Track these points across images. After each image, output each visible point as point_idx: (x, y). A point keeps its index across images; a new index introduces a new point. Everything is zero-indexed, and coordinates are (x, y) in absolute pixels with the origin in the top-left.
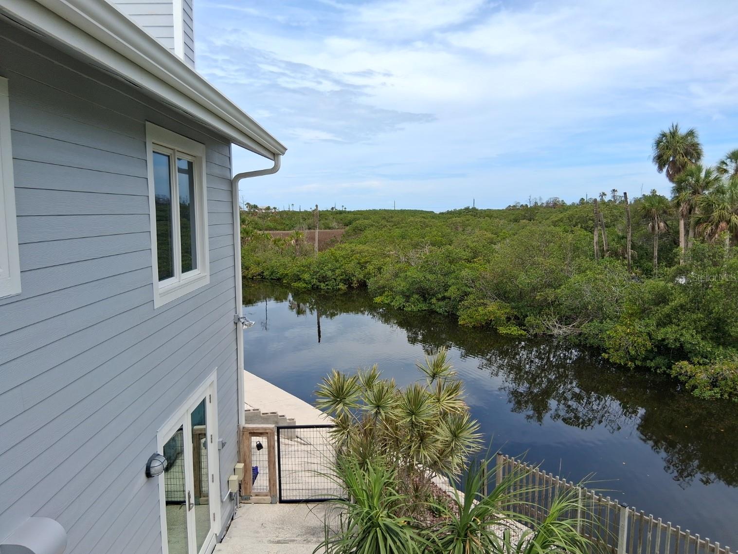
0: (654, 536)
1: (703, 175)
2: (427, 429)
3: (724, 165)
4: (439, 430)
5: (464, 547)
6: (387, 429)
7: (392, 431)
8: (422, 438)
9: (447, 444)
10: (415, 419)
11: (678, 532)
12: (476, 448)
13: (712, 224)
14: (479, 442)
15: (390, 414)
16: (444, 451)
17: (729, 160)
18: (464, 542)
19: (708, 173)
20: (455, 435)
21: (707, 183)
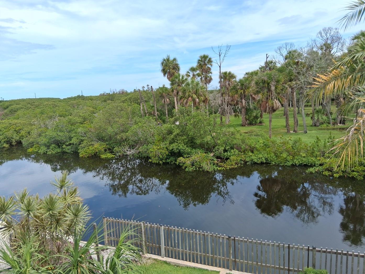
0: (174, 235)
1: (181, 78)
2: (60, 216)
3: (189, 73)
4: (66, 215)
5: (77, 271)
6: (37, 222)
7: (40, 222)
8: (58, 221)
9: (72, 221)
10: (52, 212)
11: (183, 230)
12: (88, 219)
13: (186, 99)
14: (89, 215)
15: (37, 213)
16: (71, 225)
17: (190, 71)
18: (77, 268)
19: (183, 77)
20: (76, 215)
21: (183, 81)
